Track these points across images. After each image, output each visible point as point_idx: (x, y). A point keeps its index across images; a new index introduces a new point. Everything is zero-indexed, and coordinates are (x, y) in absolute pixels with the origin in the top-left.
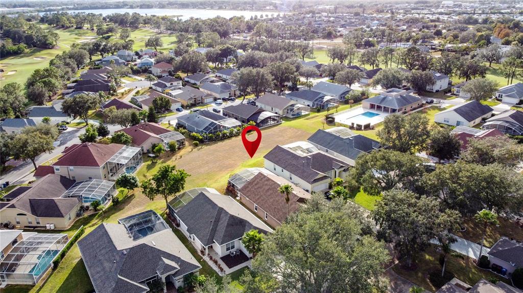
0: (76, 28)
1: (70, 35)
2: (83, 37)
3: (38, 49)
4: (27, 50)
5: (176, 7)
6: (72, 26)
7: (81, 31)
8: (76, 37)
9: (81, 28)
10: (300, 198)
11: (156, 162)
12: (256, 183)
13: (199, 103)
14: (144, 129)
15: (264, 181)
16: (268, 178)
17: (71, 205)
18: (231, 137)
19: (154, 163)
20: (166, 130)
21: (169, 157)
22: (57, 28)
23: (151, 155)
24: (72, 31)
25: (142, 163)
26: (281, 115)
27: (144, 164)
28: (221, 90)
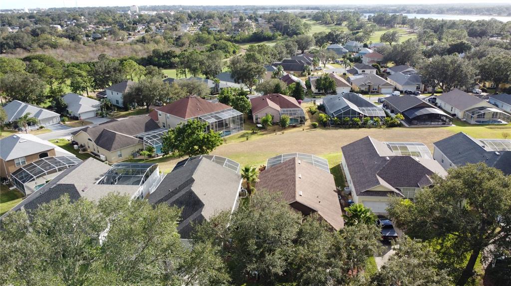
3: (289, 36)
6: (334, 23)
7: (339, 27)
9: (340, 24)
10: (297, 202)
11: (256, 133)
12: (280, 168)
13: (374, 92)
14: (272, 100)
15: (288, 169)
16: (295, 166)
17: (127, 144)
18: (363, 127)
19: (253, 133)
20: (295, 105)
21: (274, 131)
22: (321, 24)
23: (259, 125)
24: (331, 26)
25: (242, 130)
26: (460, 118)
27: (244, 131)
28: (407, 82)
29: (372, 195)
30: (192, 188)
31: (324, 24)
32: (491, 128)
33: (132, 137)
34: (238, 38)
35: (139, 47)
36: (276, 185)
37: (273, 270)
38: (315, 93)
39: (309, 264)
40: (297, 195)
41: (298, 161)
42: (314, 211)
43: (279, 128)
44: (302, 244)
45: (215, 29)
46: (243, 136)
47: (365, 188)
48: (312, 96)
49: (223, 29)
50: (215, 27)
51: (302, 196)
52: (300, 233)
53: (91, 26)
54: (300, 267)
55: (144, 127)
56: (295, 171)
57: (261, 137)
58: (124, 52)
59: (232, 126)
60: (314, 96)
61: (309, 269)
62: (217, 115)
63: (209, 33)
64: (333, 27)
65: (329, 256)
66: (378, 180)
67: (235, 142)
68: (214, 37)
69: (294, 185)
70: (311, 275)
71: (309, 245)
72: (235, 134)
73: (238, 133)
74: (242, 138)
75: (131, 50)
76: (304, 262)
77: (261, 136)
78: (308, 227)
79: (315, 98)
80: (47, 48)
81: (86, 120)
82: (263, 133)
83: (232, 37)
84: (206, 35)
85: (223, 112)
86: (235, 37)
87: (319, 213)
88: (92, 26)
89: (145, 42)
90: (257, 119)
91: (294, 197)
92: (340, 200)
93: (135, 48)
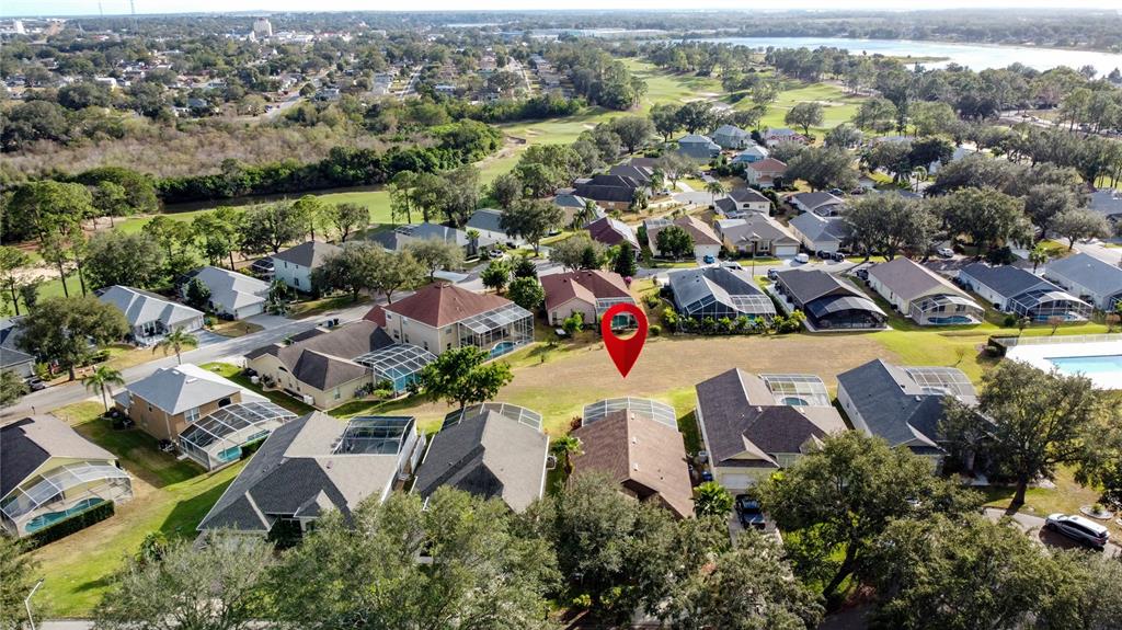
0: (698, 75)
1: (679, 86)
2: (699, 93)
3: (603, 108)
4: (583, 110)
5: (951, 38)
6: (694, 70)
7: (705, 80)
8: (687, 90)
9: (706, 74)
10: (631, 480)
11: (556, 347)
12: (603, 426)
13: (762, 254)
14: (581, 282)
15: (617, 428)
16: (626, 424)
17: (348, 376)
18: (738, 334)
19: (551, 347)
20: (621, 291)
21: (587, 342)
22: (668, 72)
23: (560, 332)
24: (688, 79)
25: (531, 341)
26: (904, 312)
27: (535, 344)
28: (823, 234)
29: (735, 466)
30: (484, 461)
31: (673, 71)
32: (946, 335)
33: (350, 362)
34: (498, 112)
35: (294, 134)
36: (600, 453)
37: (609, 567)
38: (656, 257)
39: (648, 558)
40: (631, 470)
41: (630, 415)
42: (653, 492)
43: (594, 336)
44: (640, 536)
45: (447, 87)
46: (534, 353)
47: (726, 455)
48: (649, 262)
49: (464, 86)
50: (446, 83)
51: (638, 471)
52: (637, 524)
53: (180, 77)
54: (638, 562)
55: (369, 343)
56: (626, 432)
57: (564, 355)
58: (267, 148)
59: (513, 333)
60: (653, 263)
61: (649, 562)
62: (490, 318)
63: (438, 100)
64: (693, 82)
65: (668, 550)
66: (743, 443)
67: (522, 365)
68: (448, 108)
69: (627, 454)
70: (651, 567)
71: (648, 539)
72: (521, 349)
73: (525, 347)
74: (533, 358)
75: (280, 143)
76: (644, 557)
77: (564, 353)
78: (647, 517)
79: (656, 267)
80: (102, 138)
81: (250, 321)
82: (567, 346)
83: (485, 109)
84: (430, 106)
85: (498, 311)
86: (490, 110)
87: (661, 494)
88: (184, 78)
89: (304, 120)
90: (555, 319)
91: (627, 473)
92: (690, 472)
93: (288, 137)
